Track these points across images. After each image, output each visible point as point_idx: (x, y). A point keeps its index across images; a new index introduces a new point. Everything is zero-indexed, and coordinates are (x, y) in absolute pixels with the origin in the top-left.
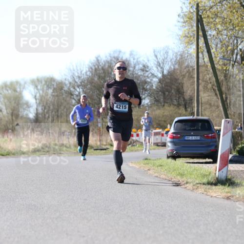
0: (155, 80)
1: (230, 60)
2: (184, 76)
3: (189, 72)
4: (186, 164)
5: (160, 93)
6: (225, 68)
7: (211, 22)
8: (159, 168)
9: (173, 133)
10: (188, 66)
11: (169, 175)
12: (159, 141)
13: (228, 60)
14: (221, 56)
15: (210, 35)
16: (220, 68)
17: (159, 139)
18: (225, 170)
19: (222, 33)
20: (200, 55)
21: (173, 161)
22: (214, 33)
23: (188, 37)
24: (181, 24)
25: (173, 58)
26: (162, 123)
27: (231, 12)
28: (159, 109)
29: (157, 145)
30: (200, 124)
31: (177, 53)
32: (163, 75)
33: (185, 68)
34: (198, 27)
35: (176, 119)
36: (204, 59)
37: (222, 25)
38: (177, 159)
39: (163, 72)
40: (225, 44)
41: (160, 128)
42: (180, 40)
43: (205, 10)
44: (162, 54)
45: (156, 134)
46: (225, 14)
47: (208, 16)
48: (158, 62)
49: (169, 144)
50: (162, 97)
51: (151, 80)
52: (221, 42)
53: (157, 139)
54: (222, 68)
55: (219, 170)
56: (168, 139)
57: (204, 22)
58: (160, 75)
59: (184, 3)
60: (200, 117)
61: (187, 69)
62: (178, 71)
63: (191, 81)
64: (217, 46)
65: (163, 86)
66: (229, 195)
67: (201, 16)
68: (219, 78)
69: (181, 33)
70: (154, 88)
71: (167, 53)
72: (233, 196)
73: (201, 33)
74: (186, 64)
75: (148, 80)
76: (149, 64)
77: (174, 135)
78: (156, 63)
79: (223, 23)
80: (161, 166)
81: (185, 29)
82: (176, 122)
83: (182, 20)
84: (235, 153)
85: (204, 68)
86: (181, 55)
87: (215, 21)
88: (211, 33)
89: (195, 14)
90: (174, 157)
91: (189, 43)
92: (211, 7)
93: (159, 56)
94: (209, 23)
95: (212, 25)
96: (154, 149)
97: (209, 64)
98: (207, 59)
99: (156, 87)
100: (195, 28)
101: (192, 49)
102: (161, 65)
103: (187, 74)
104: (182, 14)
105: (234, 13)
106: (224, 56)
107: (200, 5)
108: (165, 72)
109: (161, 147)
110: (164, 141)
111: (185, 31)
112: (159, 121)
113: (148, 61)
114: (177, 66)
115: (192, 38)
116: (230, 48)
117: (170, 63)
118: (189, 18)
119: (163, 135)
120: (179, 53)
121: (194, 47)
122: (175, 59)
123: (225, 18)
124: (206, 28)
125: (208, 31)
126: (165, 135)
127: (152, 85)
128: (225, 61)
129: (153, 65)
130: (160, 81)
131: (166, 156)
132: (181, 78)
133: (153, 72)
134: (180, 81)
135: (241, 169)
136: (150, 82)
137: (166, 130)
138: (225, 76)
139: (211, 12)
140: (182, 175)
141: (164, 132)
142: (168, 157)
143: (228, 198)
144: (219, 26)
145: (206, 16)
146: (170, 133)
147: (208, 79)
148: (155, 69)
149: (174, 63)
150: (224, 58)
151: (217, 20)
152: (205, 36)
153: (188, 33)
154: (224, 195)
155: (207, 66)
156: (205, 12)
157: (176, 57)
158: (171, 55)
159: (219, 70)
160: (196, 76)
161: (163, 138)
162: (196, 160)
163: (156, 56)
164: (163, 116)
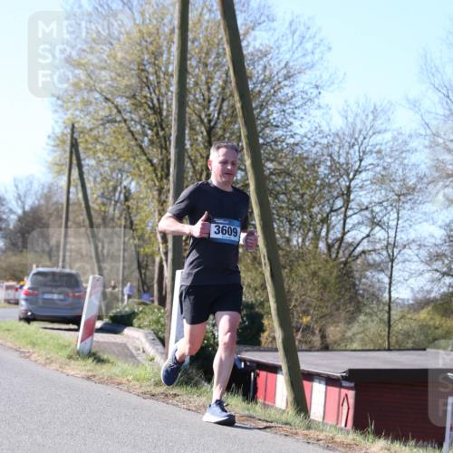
0: (14, 217)
1: (110, 199)
2: (50, 215)
3: (57, 209)
4: (41, 330)
5: (19, 235)
6: (103, 209)
7: (90, 149)
8: (7, 332)
9: (29, 289)
10: (56, 203)
11: (17, 343)
12: (11, 297)
13: (107, 199)
14: (99, 193)
15: (88, 165)
16: (97, 208)
17: (11, 294)
18: (88, 341)
19: (103, 163)
20: (72, 189)
21: (26, 325)
22: (93, 162)
23: (58, 165)
24: (50, 148)
25: (38, 191)
26: (18, 274)
27: (116, 138)
28: (15, 255)
29: (8, 301)
30: (65, 278)
31: (43, 185)
32: (24, 212)
33: (53, 205)
34: (71, 153)
35: (35, 270)
36: (77, 194)
37: (103, 154)
38: (32, 323)
39: (24, 208)
40: (105, 178)
41: (14, 280)
42: (49, 168)
43: (82, 132)
44: (24, 184)
45: (8, 288)
46: (108, 140)
47: (86, 141)
48: (19, 195)
49: (23, 303)
50: (21, 240)
51: (9, 217)
52: (101, 174)
53: (9, 295)
54: (100, 208)
55: (82, 341)
56: (21, 295)
57: (80, 148)
58: (20, 212)
59: (57, 122)
60: (67, 270)
61: (55, 206)
62: (44, 208)
63: (59, 222)
64: (95, 178)
65: (23, 225)
66: (90, 374)
67: (76, 140)
68: (94, 220)
69: (50, 159)
70: (11, 227)
71: (31, 183)
72: (94, 376)
73: (75, 162)
74: (55, 199)
75: (4, 217)
76: (6, 196)
77: (30, 291)
78: (16, 195)
79: (105, 150)
80: (8, 330)
81: (55, 154)
82: (35, 274)
83: (52, 143)
84: (106, 320)
85: (76, 207)
86: (50, 188)
87: (95, 147)
88: (88, 162)
89: (69, 136)
90: (28, 320)
91: (59, 173)
92: (91, 130)
93: (20, 186)
94: (87, 149)
95: (91, 153)
96: (4, 307)
97: (83, 202)
98: (80, 195)
99: (14, 227)
100: (68, 155)
101: (63, 182)
102: (22, 198)
103: (55, 213)
104: (53, 135)
105: (119, 139)
106: (103, 194)
107: (76, 125)
108: (27, 208)
109: (12, 306)
110: (17, 297)
111: (55, 157)
112: (14, 271)
113: (6, 192)
114: (42, 202)
115: (64, 167)
116: (111, 183)
117: (34, 197)
118: (61, 141)
119: (17, 290)
120: (46, 185)
121: (65, 178)
122: (40, 192)
123: (107, 145)
124: (82, 156)
125: (84, 159)
126: (19, 290)
127: (8, 225)
128: (105, 200)
129: (11, 197)
130: (20, 219)
131: (18, 318)
132: (46, 217)
133: (10, 206)
134: (44, 221)
135: (113, 341)
136: (6, 220)
137: (22, 283)
138: (104, 219)
139: (90, 136)
140: (34, 345)
141: (18, 286)
142: (21, 319)
143: (88, 378)
144: (100, 155)
145: (84, 140)
146: (26, 288)
147: (81, 221)
148: (14, 203)
149: (39, 197)
150: (103, 195)
151: (98, 147)
152: (80, 166)
153: (60, 160)
154: (83, 373)
155: (80, 205)
156: (82, 135)
157: (43, 189)
158: (36, 186)
159: (96, 211)
160: (64, 216)
161: (17, 293)
162: (56, 326)
163: (17, 186)
164: (20, 265)
